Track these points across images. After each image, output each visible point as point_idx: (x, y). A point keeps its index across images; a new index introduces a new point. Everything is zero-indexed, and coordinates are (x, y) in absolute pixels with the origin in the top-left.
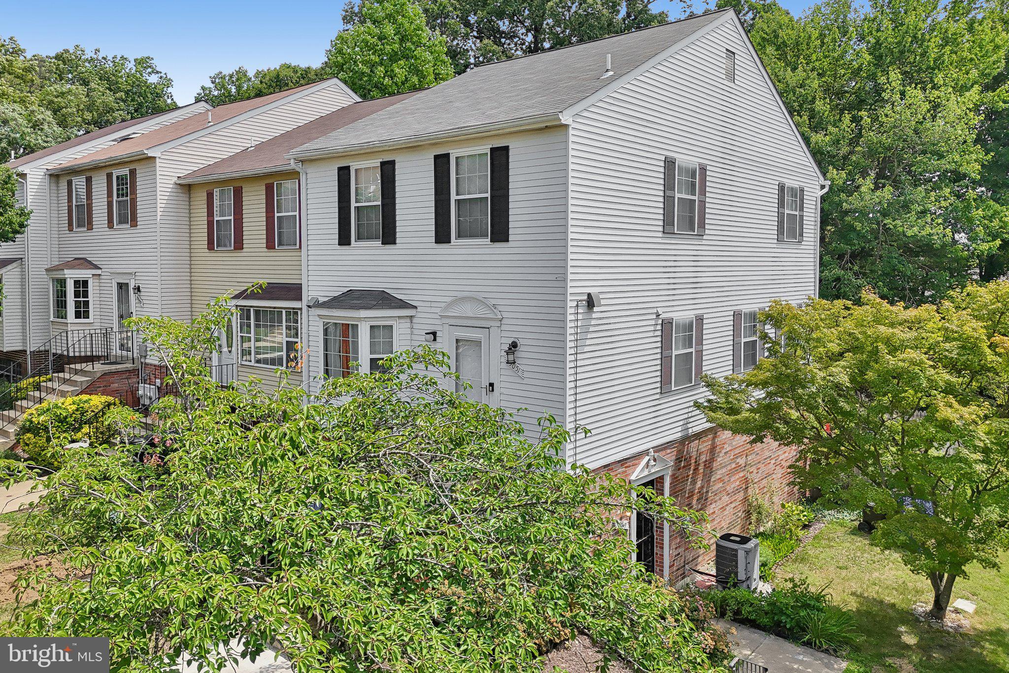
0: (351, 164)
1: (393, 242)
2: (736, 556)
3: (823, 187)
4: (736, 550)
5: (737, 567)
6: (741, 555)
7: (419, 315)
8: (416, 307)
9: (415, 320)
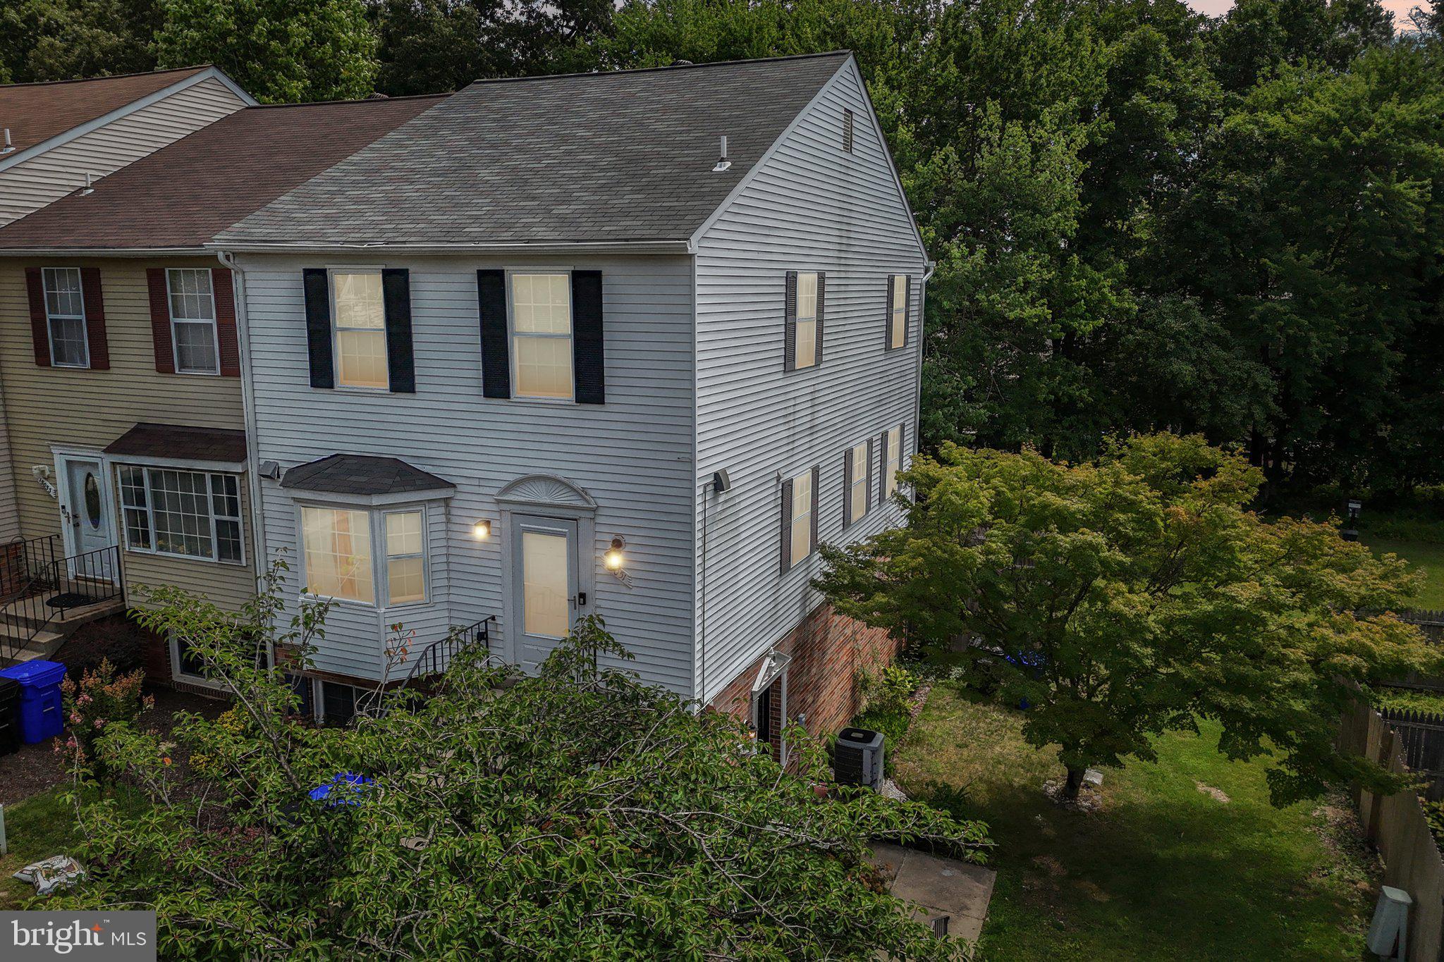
0: (327, 267)
1: (411, 389)
2: (861, 757)
3: (927, 271)
4: (862, 750)
5: (861, 770)
6: (867, 755)
7: (459, 496)
8: (453, 486)
9: (453, 504)
